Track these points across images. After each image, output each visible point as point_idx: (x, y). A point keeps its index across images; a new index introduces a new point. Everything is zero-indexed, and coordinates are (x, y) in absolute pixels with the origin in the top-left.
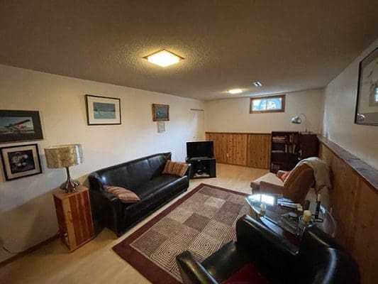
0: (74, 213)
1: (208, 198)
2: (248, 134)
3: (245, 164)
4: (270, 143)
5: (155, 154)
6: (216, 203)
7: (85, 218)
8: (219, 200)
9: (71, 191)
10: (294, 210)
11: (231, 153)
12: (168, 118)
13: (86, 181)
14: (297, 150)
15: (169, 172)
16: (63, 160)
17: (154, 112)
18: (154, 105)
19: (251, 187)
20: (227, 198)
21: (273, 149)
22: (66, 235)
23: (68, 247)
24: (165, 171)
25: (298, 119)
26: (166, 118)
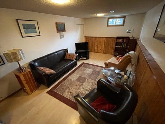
0: (26, 80)
1: (86, 69)
2: (105, 38)
3: (103, 52)
4: (115, 42)
5: (60, 49)
6: (89, 71)
7: (32, 81)
8: (90, 69)
9: (23, 72)
10: (121, 75)
11: (97, 47)
12: (65, 30)
13: (28, 65)
14: (127, 46)
15: (68, 58)
16: (15, 59)
17: (57, 27)
18: (56, 23)
19: (105, 64)
20: (94, 69)
21: (116, 45)
22: (25, 89)
23: (27, 93)
24: (65, 58)
25: (130, 30)
26: (64, 30)
